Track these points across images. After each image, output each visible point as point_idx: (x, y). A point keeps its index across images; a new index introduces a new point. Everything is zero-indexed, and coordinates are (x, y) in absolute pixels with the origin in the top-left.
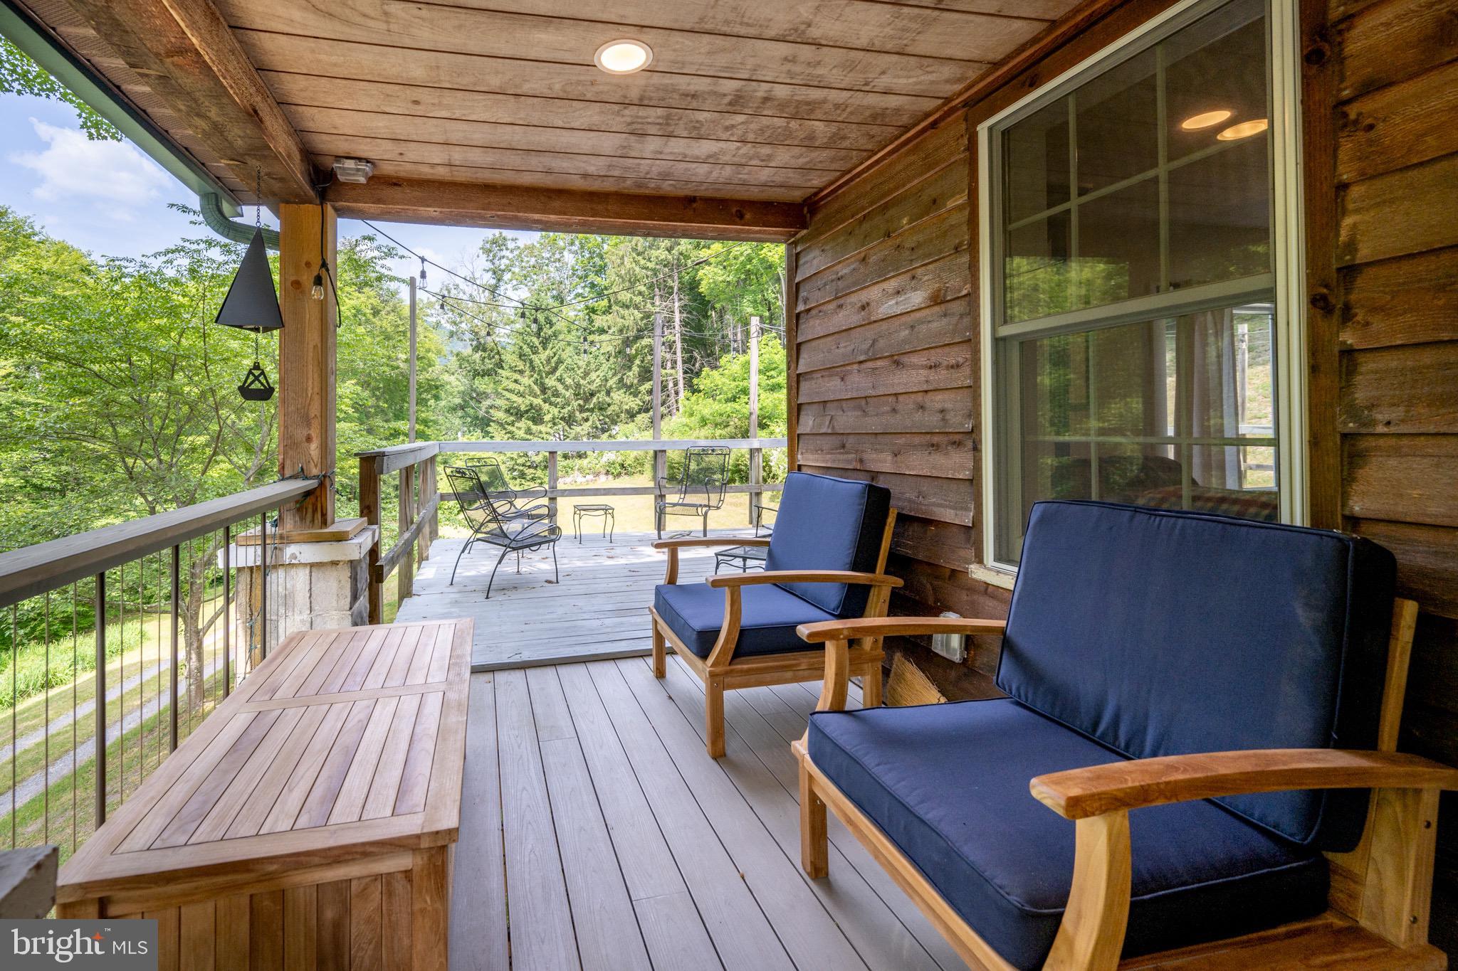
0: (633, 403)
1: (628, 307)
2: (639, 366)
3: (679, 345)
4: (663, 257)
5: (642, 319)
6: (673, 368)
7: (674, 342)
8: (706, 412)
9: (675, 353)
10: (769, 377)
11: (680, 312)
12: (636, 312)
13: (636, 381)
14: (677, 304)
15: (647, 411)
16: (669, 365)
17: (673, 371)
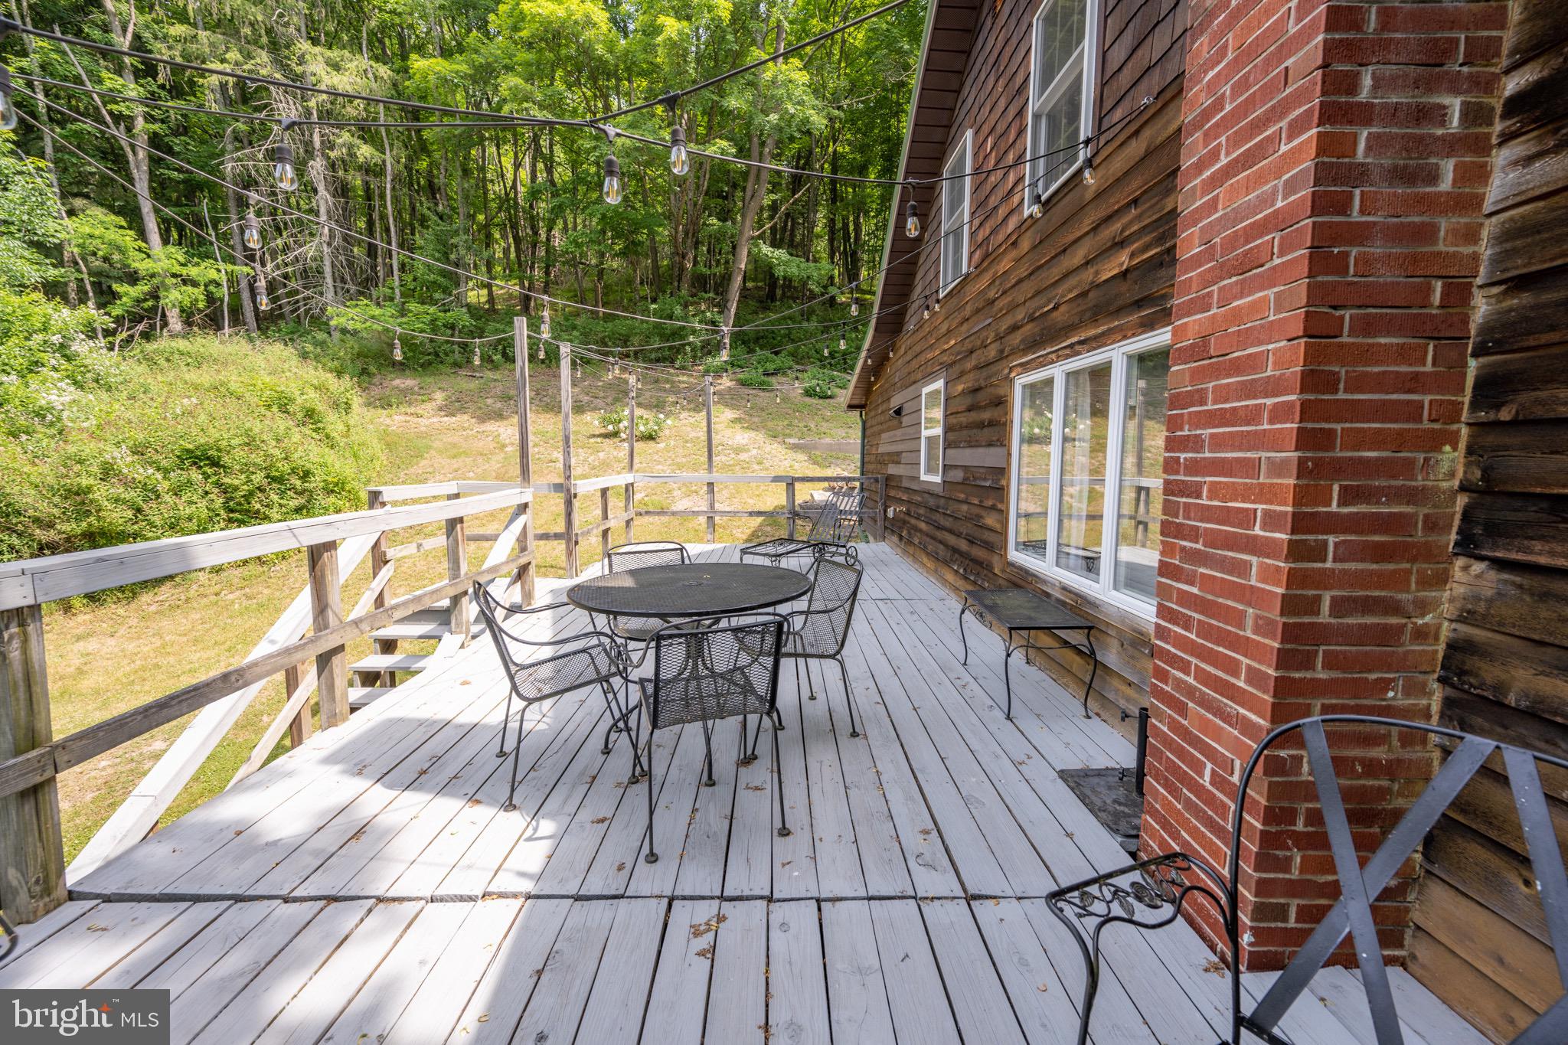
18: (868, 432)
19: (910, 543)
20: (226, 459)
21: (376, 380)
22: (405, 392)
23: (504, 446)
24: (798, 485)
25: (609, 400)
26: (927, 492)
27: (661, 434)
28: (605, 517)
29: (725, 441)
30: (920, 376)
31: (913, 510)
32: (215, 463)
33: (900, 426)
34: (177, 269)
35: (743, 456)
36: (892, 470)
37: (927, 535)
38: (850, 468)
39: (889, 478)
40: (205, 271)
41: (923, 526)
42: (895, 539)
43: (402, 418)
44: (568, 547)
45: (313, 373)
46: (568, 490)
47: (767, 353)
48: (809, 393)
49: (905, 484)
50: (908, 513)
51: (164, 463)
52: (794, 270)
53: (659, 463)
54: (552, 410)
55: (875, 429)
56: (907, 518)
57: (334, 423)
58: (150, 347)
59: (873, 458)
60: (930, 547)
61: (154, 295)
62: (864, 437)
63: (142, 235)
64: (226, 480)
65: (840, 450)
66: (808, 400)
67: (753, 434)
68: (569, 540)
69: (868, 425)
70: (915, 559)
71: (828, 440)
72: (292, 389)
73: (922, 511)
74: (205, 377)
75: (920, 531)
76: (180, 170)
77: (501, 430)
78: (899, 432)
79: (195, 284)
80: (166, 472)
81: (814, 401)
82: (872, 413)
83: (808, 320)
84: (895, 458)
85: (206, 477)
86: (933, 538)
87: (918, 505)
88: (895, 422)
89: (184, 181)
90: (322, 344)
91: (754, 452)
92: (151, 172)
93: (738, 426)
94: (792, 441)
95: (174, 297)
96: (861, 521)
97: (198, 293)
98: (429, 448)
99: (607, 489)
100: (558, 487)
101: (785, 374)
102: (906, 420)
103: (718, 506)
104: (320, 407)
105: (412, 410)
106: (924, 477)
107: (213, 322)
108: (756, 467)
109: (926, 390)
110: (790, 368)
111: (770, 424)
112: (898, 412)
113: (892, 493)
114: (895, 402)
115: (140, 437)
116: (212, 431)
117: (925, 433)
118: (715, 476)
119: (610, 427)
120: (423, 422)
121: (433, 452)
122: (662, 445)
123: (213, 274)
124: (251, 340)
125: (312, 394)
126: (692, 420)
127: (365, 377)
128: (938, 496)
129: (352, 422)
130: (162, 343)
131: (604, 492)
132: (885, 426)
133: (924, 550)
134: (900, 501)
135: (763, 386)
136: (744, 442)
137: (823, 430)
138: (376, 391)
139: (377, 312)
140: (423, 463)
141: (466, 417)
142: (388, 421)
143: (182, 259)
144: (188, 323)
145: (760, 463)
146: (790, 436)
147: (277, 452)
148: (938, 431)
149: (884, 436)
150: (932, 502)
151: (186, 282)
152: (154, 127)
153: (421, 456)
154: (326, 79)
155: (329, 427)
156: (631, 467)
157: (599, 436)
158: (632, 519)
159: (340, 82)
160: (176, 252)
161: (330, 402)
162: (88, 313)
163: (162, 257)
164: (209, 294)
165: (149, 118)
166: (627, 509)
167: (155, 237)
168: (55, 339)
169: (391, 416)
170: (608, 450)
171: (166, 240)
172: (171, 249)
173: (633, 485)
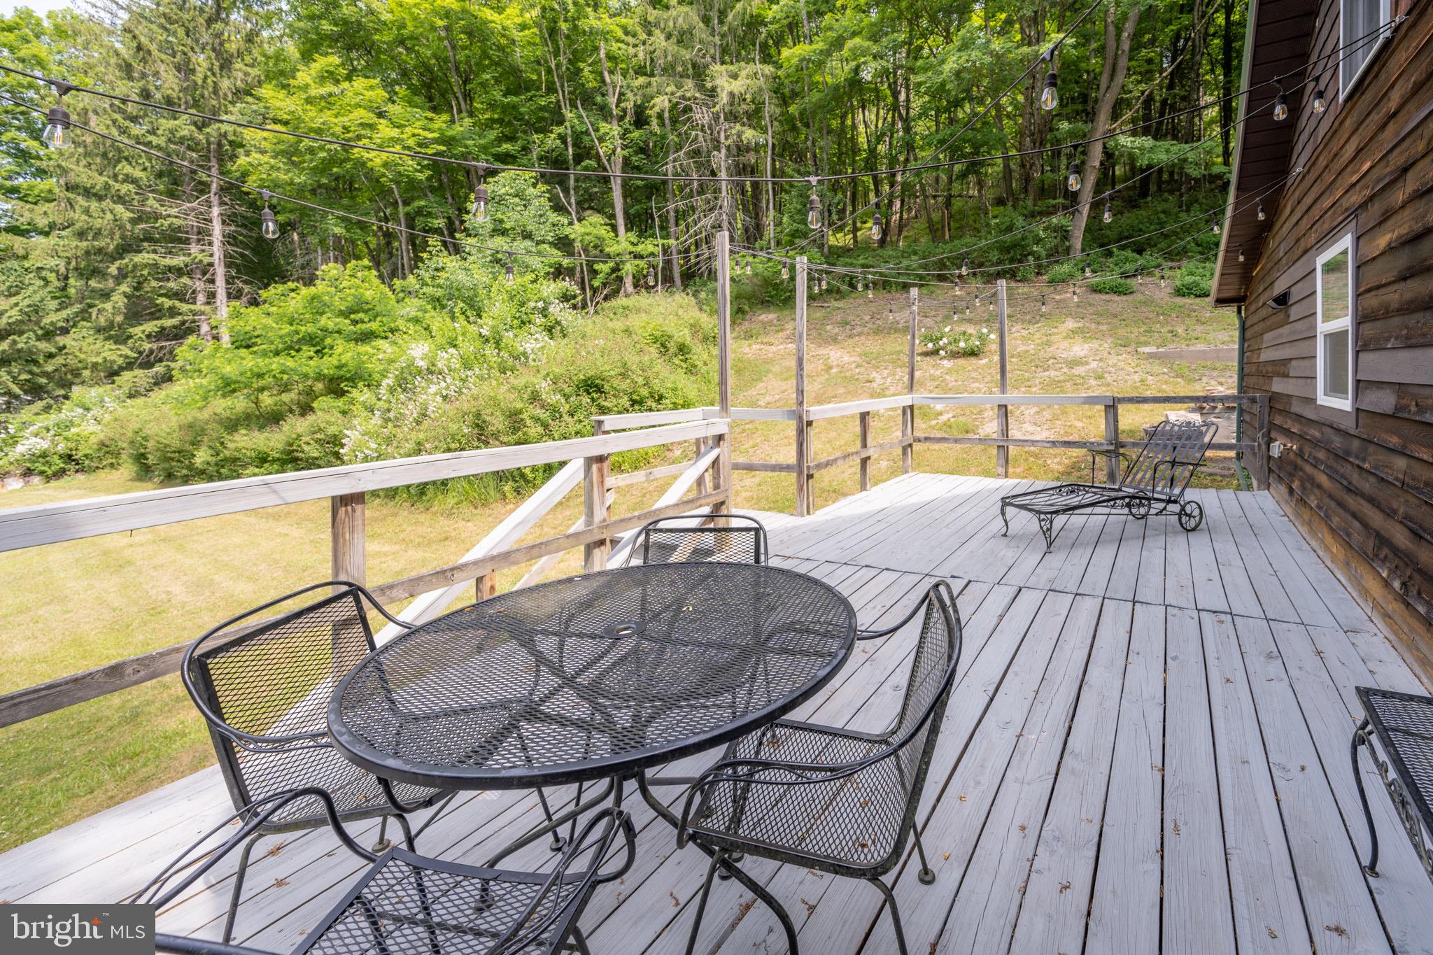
0: (113, 353)
1: (100, 198)
2: (125, 295)
3: (220, 271)
4: (186, 133)
5: (134, 222)
6: (208, 303)
7: (211, 265)
8: (229, 370)
9: (212, 281)
10: (355, 322)
11: (224, 222)
12: (119, 209)
13: (119, 319)
14: (216, 211)
15: (147, 365)
16: (201, 298)
17: (207, 308)
18: (1248, 334)
19: (1302, 501)
20: (607, 388)
21: (748, 317)
22: (765, 325)
23: (831, 368)
24: (1121, 408)
25: (939, 319)
26: (1328, 422)
27: (986, 349)
28: (864, 445)
29: (1059, 354)
30: (1313, 238)
31: (1307, 450)
32: (599, 390)
33: (1286, 322)
34: (631, 248)
35: (1079, 370)
36: (1278, 386)
37: (1331, 496)
38: (1226, 385)
39: (1273, 398)
40: (647, 247)
41: (1323, 479)
42: (1283, 489)
43: (757, 347)
44: (799, 481)
45: (694, 314)
46: (801, 418)
47: (1129, 253)
48: (1179, 292)
49: (1296, 408)
50: (1300, 454)
51: (567, 390)
52: (1164, 157)
53: (976, 380)
55: (1256, 328)
56: (1299, 461)
57: (699, 354)
59: (1253, 368)
60: (1336, 520)
61: (616, 269)
62: (1243, 339)
63: (614, 228)
64: (604, 403)
65: (1218, 358)
66: (1180, 301)
67: (1095, 344)
68: (800, 473)
69: (1248, 324)
70: (1312, 532)
71: (1200, 347)
72: (671, 329)
73: (1321, 455)
74: (618, 325)
75: (1319, 486)
76: (642, 179)
77: (832, 353)
78: (1286, 330)
79: (641, 257)
80: (568, 397)
81: (1188, 301)
82: (1253, 308)
83: (1188, 211)
84: (1280, 368)
85: (593, 400)
86: (1341, 504)
87: (1315, 444)
88: (1281, 316)
89: (645, 186)
91: (1094, 365)
92: (624, 184)
93: (1078, 339)
94: (1147, 350)
95: (629, 268)
96: (1239, 457)
97: (643, 263)
98: (768, 371)
99: (868, 413)
100: (791, 415)
101: (1150, 274)
102: (1295, 312)
103: (1015, 433)
104: (688, 340)
105: (767, 340)
106: (1323, 400)
108: (1093, 382)
109: (1321, 260)
110: (1159, 266)
111: (1122, 332)
112: (1282, 300)
113: (1278, 420)
114: (1279, 288)
115: (559, 371)
116: (600, 365)
117: (1324, 327)
118: (1011, 396)
119: (930, 345)
120: (774, 348)
121: (770, 376)
122: (984, 361)
123: (651, 248)
125: (687, 331)
126: (1025, 333)
127: (740, 315)
128: (1346, 434)
130: (621, 301)
131: (864, 416)
132: (1268, 323)
133: (1327, 519)
134: (1287, 433)
135: (1116, 290)
136: (1082, 354)
137: (1195, 334)
138: (746, 326)
140: (761, 385)
142: (747, 350)
143: (635, 240)
145: (1100, 378)
146: (1146, 344)
147: (640, 381)
148: (1345, 322)
149: (1267, 337)
150: (1337, 442)
151: (638, 256)
152: (625, 153)
153: (760, 380)
154: (728, 88)
155: (695, 357)
156: (911, 387)
157: (921, 354)
158: (910, 445)
159: (737, 86)
160: (632, 236)
161: (701, 337)
162: (567, 285)
163: (623, 242)
164: (650, 265)
165: (624, 147)
166: (904, 434)
167: (621, 229)
168: (540, 304)
169: (750, 345)
170: (925, 368)
171: (627, 230)
172: (629, 234)
173: (911, 407)
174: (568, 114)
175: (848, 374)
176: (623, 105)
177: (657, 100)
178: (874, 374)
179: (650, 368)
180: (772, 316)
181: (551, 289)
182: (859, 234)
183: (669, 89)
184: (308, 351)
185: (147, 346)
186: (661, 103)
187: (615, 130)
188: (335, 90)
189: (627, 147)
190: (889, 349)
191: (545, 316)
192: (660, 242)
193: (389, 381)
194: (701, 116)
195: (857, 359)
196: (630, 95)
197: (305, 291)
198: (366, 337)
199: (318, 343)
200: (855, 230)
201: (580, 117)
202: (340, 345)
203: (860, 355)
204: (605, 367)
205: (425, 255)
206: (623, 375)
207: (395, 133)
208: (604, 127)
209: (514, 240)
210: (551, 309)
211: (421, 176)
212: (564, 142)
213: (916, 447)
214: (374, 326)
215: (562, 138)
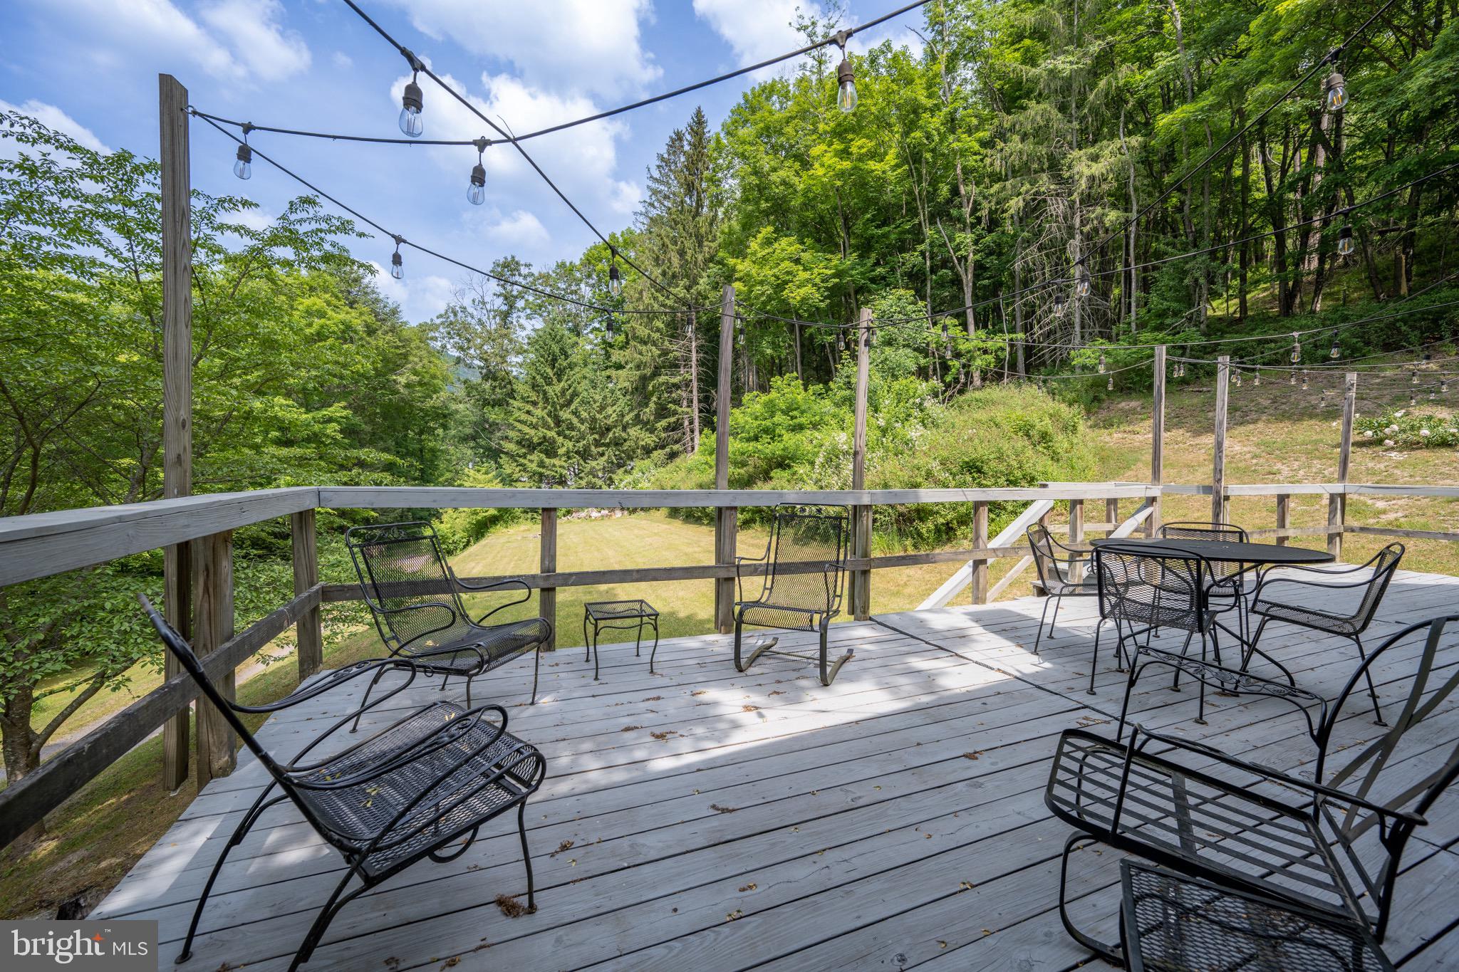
0: (649, 439)
2: (656, 403)
3: (695, 384)
4: (682, 294)
6: (689, 406)
7: (691, 380)
9: (691, 392)
10: (793, 418)
11: (697, 352)
13: (652, 418)
14: (694, 344)
15: (663, 447)
16: (685, 403)
17: (688, 410)
20: (985, 468)
21: (1104, 405)
22: (1126, 413)
25: (1385, 402)
32: (979, 471)
34: (981, 345)
40: (996, 342)
43: (1120, 435)
45: (1051, 405)
46: (1218, 493)
51: (954, 470)
54: (1289, 418)
57: (1061, 442)
58: (962, 398)
61: (968, 364)
63: (965, 327)
72: (1033, 419)
74: (982, 415)
79: (990, 352)
80: (954, 475)
85: (974, 479)
90: (1065, 381)
92: (974, 284)
95: (978, 363)
97: (990, 358)
98: (1137, 460)
99: (1288, 496)
100: (1207, 490)
104: (1050, 430)
105: (1130, 428)
107: (999, 377)
115: (945, 454)
116: (979, 449)
119: (1369, 433)
120: (1140, 437)
121: (1140, 464)
123: (999, 343)
124: (1020, 385)
125: (1047, 420)
127: (1096, 404)
129: (1075, 441)
130: (970, 395)
131: (1282, 499)
138: (1103, 414)
139: (1110, 347)
141: (1181, 431)
142: (1108, 439)
143: (984, 338)
144: (984, 379)
147: (1015, 464)
151: (985, 352)
152: (978, 257)
153: (1129, 468)
154: (1087, 172)
155: (1057, 445)
156: (1343, 476)
157: (1353, 444)
158: (1340, 535)
159: (1097, 169)
160: (982, 334)
161: (1061, 425)
162: (935, 383)
163: (974, 338)
164: (997, 357)
165: (976, 252)
166: (1331, 520)
167: (971, 327)
168: (918, 401)
169: (1110, 434)
170: (1360, 460)
171: (977, 327)
172: (979, 332)
173: (1343, 496)
174: (928, 232)
175: (1242, 465)
176: (978, 214)
177: (1012, 203)
178: (1279, 466)
179: (1023, 452)
180: (1133, 404)
181: (923, 387)
182: (1248, 297)
183: (1023, 189)
184: (766, 438)
185: (663, 435)
186: (1015, 204)
187: (966, 237)
188: (770, 250)
189: (979, 251)
190: (1300, 438)
191: (922, 411)
192: (1007, 337)
193: (819, 460)
194: (1057, 207)
195: (1253, 449)
196: (985, 204)
197: (764, 398)
198: (801, 428)
199: (771, 432)
200: (1242, 294)
201: (938, 232)
202: (786, 436)
203: (1258, 445)
204: (981, 451)
205: (839, 366)
206: (1000, 459)
207: (806, 275)
208: (959, 237)
209: (898, 349)
210: (926, 404)
211: (823, 305)
212: (924, 258)
213: (1347, 536)
214: (803, 420)
215: (923, 253)
